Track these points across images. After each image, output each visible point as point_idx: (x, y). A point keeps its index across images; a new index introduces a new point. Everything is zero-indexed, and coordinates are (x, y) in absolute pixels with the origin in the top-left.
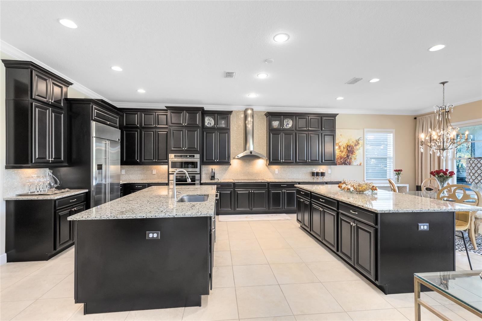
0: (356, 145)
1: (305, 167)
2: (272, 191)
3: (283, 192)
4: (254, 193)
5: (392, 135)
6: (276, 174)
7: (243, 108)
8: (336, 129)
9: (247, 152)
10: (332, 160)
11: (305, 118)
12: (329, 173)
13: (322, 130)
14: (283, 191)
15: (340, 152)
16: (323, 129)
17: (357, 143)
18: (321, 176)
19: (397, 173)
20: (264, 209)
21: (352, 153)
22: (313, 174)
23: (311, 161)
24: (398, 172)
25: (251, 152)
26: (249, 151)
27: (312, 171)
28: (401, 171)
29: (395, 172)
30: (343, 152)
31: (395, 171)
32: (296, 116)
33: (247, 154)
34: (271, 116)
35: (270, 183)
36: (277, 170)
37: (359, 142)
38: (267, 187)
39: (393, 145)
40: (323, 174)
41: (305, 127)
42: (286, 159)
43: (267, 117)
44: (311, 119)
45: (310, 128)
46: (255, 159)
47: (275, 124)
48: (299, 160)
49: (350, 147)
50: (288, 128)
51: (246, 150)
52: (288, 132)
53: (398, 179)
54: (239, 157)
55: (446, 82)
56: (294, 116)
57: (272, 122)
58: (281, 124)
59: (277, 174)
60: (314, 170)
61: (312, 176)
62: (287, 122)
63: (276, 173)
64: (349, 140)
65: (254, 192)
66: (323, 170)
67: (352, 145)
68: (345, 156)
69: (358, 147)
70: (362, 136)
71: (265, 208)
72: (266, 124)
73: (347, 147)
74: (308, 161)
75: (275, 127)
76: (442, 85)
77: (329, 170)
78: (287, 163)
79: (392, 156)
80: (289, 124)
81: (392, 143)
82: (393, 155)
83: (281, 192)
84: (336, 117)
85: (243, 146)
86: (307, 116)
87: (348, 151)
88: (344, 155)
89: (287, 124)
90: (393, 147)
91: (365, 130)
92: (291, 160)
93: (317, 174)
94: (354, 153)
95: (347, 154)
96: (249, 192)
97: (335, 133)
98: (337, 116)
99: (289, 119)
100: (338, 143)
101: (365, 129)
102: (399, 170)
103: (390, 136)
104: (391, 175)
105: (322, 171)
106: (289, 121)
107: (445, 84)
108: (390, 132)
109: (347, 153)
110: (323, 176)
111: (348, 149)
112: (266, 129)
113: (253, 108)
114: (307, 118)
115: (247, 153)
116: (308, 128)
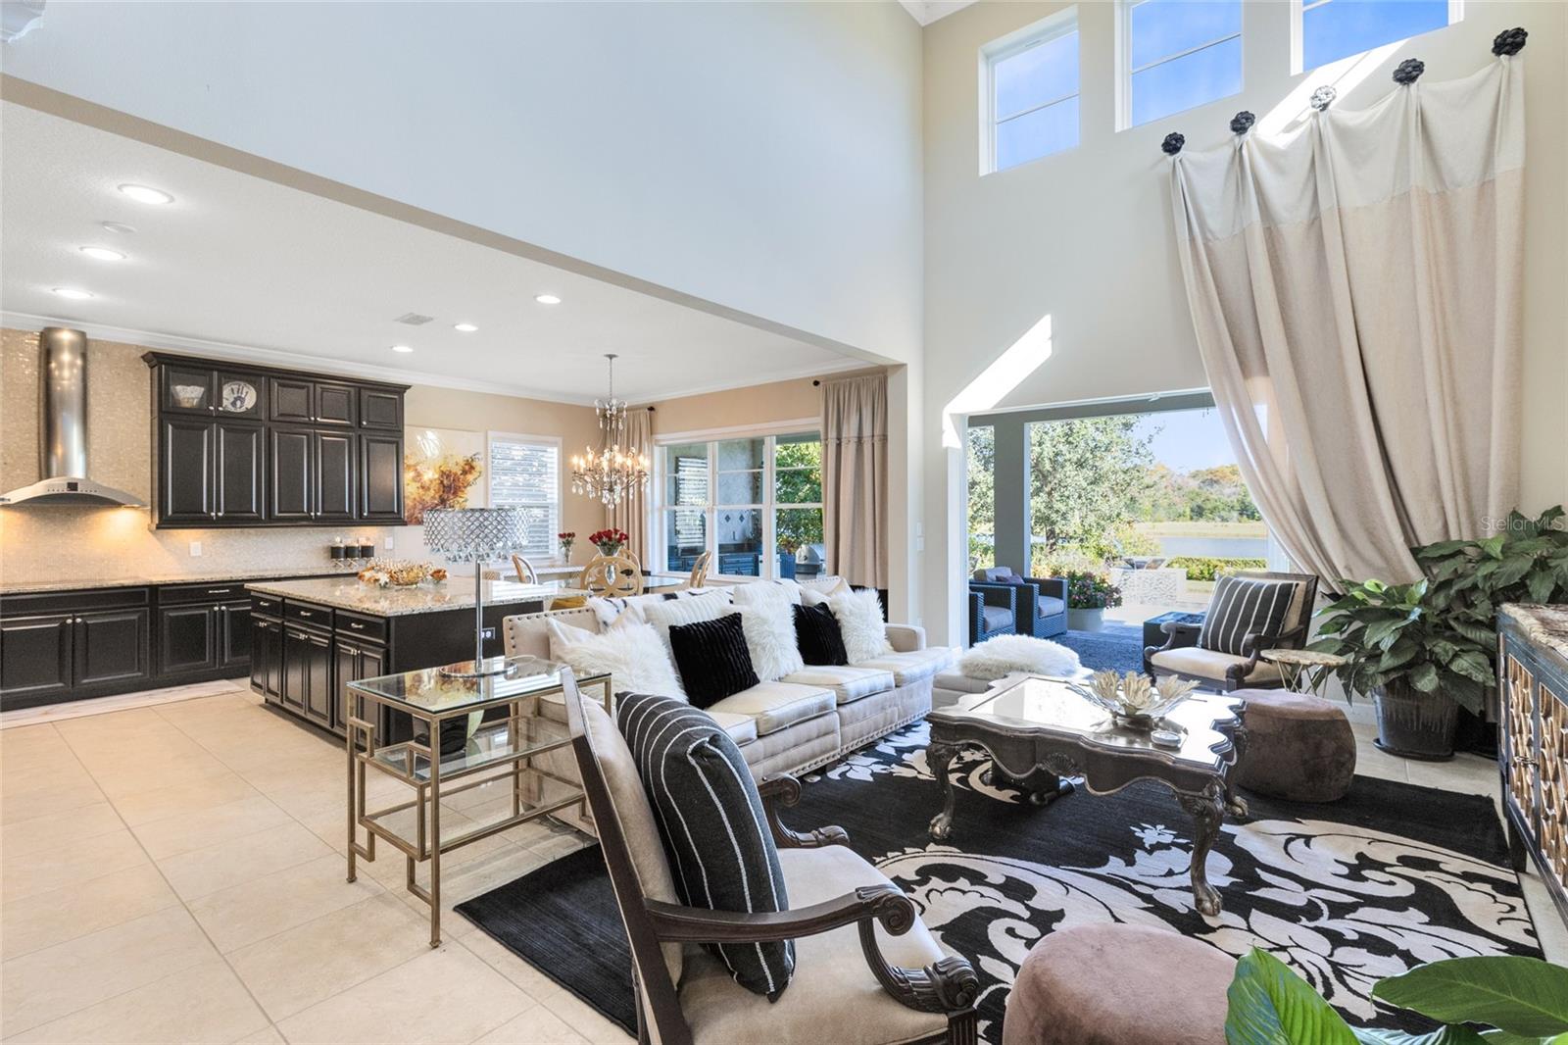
0: (465, 472)
1: (309, 534)
2: (171, 614)
3: (215, 612)
4: (87, 625)
5: (555, 450)
6: (194, 558)
7: (38, 323)
8: (405, 427)
9: (53, 485)
10: (393, 512)
11: (302, 387)
12: (386, 547)
13: (360, 427)
14: (216, 608)
15: (421, 490)
16: (364, 423)
17: (469, 467)
18: (363, 556)
19: (564, 540)
20: (135, 675)
21: (455, 494)
22: (335, 552)
23: (325, 514)
24: (567, 538)
25: (73, 486)
26: (65, 483)
27: (330, 544)
28: (573, 535)
29: (561, 540)
30: (429, 489)
31: (561, 536)
32: (269, 378)
33: (51, 492)
34: (167, 366)
35: (162, 586)
36: (199, 544)
37: (474, 464)
38: (147, 600)
39: (559, 474)
40: (366, 552)
41: (305, 414)
42: (229, 509)
43: (152, 367)
44: (322, 392)
45: (318, 419)
46: (98, 508)
47: (188, 395)
48: (280, 512)
49: (448, 476)
50: (239, 411)
51: (48, 476)
52: (238, 425)
53: (567, 556)
54: (12, 502)
55: (615, 356)
56: (261, 376)
57: (172, 387)
58: (213, 395)
59: (199, 557)
60: (338, 539)
61: (332, 557)
62: (235, 392)
63: (193, 554)
64: (446, 458)
65: (89, 622)
66: (368, 539)
67: (454, 471)
68: (436, 502)
69: (470, 477)
70: (481, 450)
71: (139, 671)
72: (149, 389)
73: (442, 476)
74: (313, 514)
75: (187, 405)
76: (609, 360)
77: (387, 539)
78: (237, 518)
79: (556, 501)
80: (242, 398)
81: (556, 471)
82: (559, 499)
83: (207, 612)
84: (405, 395)
85: (35, 461)
86: (311, 382)
87: (444, 486)
88: (433, 498)
89: (236, 399)
90: (559, 479)
91: (491, 434)
92: (252, 512)
93: (349, 552)
94: (460, 494)
95: (440, 496)
96: (63, 625)
97: (402, 437)
98: (408, 391)
99: (242, 384)
100: (415, 466)
101: (490, 432)
102: (569, 535)
103: (552, 453)
104: (555, 548)
105: (363, 542)
106: (245, 390)
107: (614, 359)
108: (553, 444)
109: (441, 493)
110: (368, 557)
111: (442, 482)
112: (149, 408)
113: (82, 330)
114: (308, 387)
115: (56, 485)
116: (313, 419)
